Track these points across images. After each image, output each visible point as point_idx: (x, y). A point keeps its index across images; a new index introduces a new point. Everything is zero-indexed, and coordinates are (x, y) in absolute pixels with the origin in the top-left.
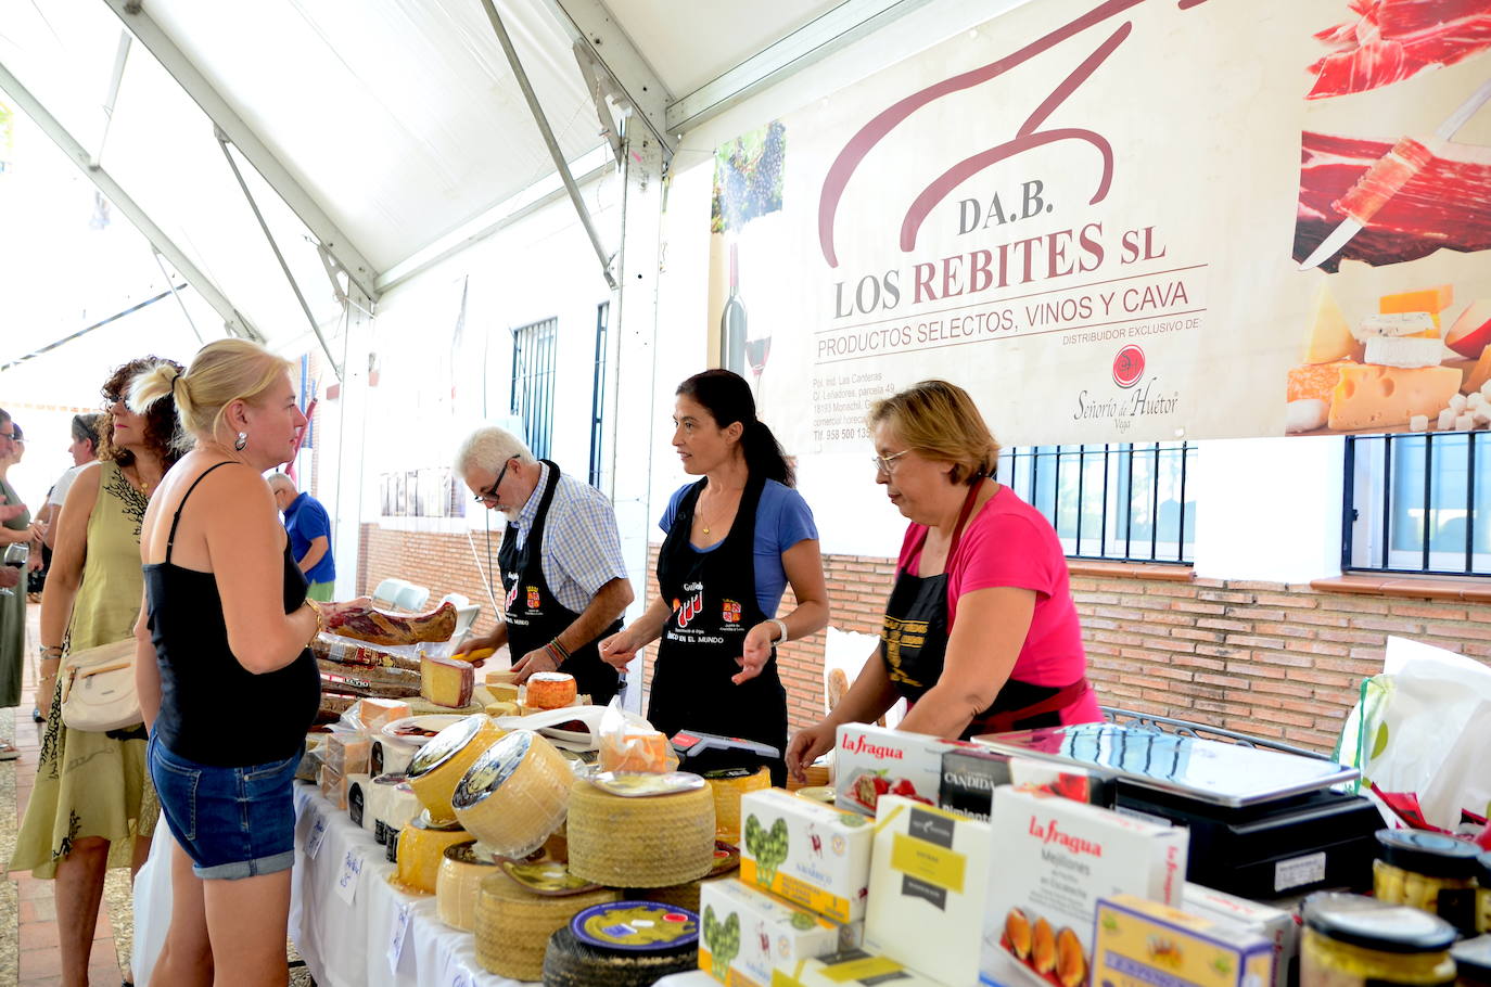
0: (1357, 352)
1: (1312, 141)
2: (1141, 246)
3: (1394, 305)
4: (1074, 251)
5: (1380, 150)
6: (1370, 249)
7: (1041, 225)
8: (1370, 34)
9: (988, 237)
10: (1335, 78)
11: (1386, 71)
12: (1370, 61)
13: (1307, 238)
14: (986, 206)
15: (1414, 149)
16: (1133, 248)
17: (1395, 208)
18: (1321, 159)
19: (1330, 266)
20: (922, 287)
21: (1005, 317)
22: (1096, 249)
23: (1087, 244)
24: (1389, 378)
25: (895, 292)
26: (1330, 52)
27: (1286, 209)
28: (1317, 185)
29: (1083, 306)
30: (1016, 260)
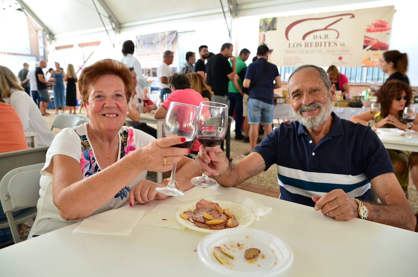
0: (370, 59)
1: (365, 37)
2: (343, 45)
3: (374, 55)
4: (332, 44)
5: (373, 39)
6: (372, 49)
7: (327, 40)
8: (373, 27)
9: (318, 40)
10: (369, 31)
11: (374, 31)
12: (372, 30)
13: (365, 47)
14: (318, 36)
15: (377, 40)
16: (342, 45)
17: (374, 45)
18: (367, 39)
19: (367, 50)
20: (306, 45)
21: (321, 51)
22: (336, 45)
23: (335, 43)
24: (373, 62)
25: (301, 46)
26: (368, 28)
27: (362, 44)
28: (366, 42)
29: (334, 51)
30: (323, 44)
